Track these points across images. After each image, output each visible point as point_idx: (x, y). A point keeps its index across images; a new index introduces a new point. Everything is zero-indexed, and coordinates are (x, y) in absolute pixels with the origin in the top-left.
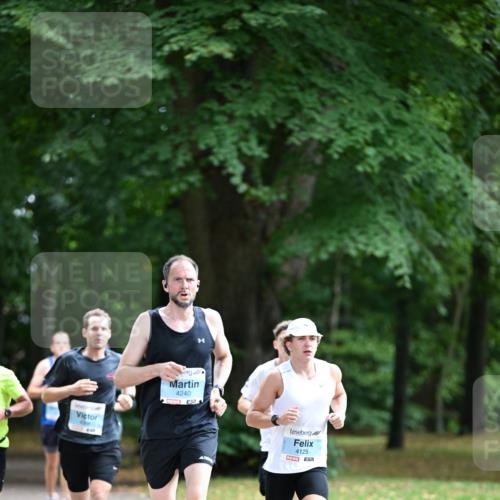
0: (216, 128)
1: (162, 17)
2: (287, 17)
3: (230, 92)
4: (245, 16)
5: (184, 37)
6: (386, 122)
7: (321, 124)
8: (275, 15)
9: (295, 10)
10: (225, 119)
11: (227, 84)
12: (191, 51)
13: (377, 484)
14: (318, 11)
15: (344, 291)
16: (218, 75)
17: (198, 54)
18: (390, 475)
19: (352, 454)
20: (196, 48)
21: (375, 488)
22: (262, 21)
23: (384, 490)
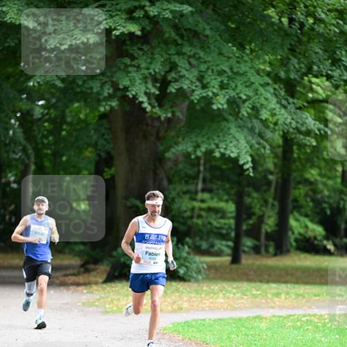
0: (130, 75)
1: (97, 7)
2: (172, 12)
3: (137, 53)
4: (147, 8)
5: (111, 20)
6: (230, 74)
7: (188, 78)
8: (165, 10)
9: (177, 7)
10: (135, 69)
11: (135, 48)
12: (115, 29)
13: (225, 285)
14: (190, 9)
15: (205, 169)
16: (128, 42)
17: (120, 31)
18: (233, 280)
19: (210, 267)
20: (119, 28)
21: (224, 288)
22: (156, 13)
23: (230, 289)
